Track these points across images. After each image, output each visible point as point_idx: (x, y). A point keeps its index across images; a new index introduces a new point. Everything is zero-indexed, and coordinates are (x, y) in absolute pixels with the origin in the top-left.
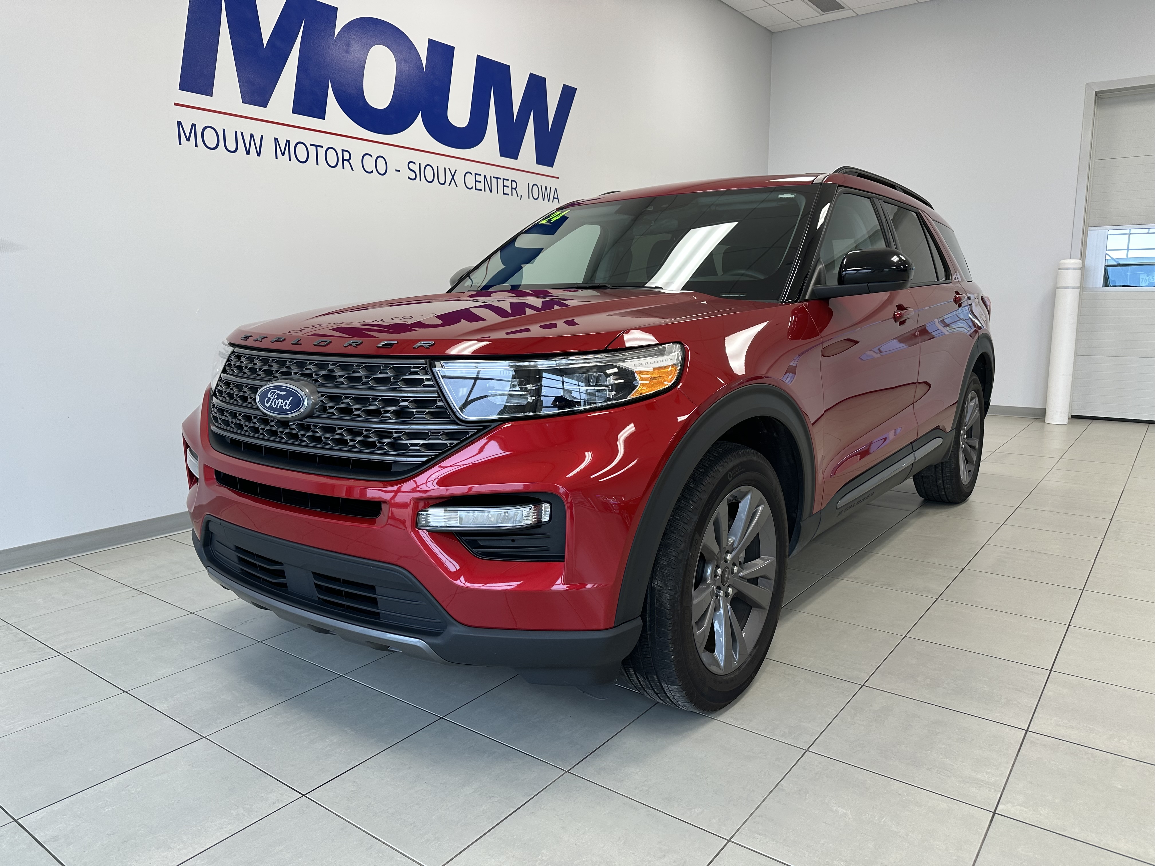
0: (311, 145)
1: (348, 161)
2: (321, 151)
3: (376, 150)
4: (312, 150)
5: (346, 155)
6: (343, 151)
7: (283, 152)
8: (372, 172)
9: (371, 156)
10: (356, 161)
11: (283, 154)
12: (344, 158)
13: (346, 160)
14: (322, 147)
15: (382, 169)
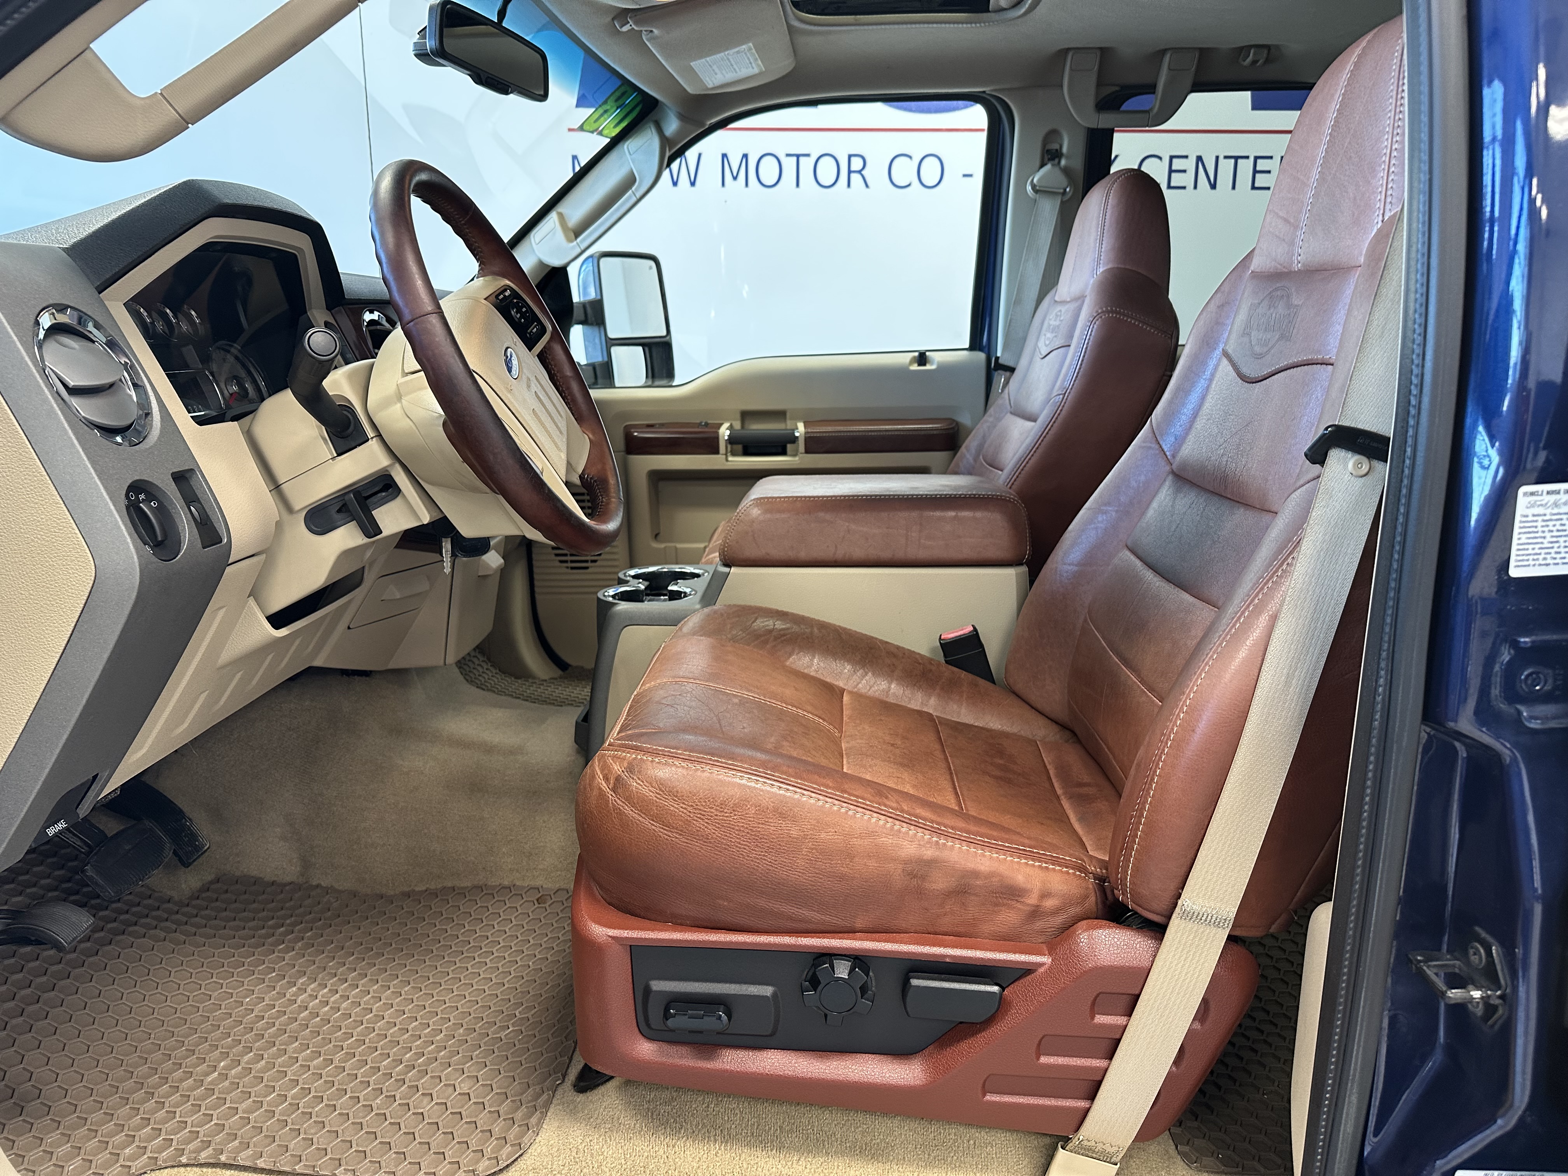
0: (788, 155)
1: (860, 172)
2: (807, 165)
3: (918, 145)
4: (789, 165)
5: (857, 164)
6: (850, 156)
7: (735, 174)
8: (909, 185)
9: (910, 157)
10: (876, 172)
11: (735, 178)
12: (852, 169)
13: (855, 172)
14: (808, 155)
15: (930, 177)
